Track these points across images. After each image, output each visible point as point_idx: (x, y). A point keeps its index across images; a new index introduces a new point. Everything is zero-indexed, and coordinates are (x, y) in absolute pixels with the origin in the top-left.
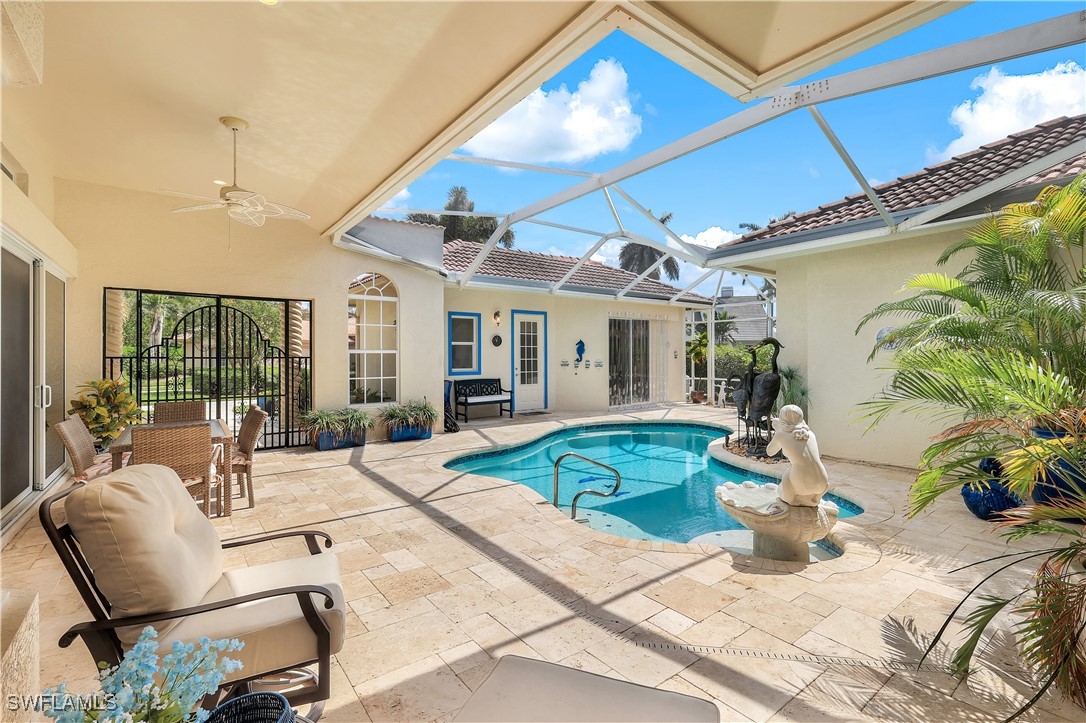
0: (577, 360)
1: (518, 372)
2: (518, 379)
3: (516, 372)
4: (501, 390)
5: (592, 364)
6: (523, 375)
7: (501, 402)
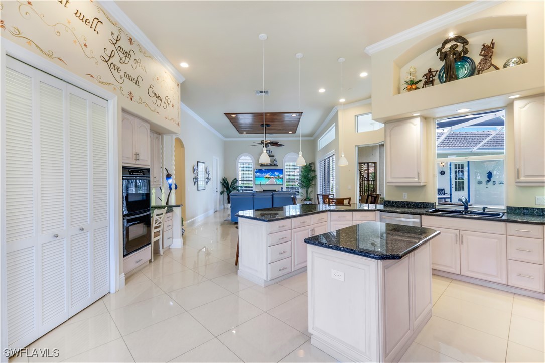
0: (488, 181)
1: (453, 186)
2: (453, 189)
3: (452, 186)
4: (445, 193)
5: (497, 182)
6: (456, 188)
7: (445, 198)
